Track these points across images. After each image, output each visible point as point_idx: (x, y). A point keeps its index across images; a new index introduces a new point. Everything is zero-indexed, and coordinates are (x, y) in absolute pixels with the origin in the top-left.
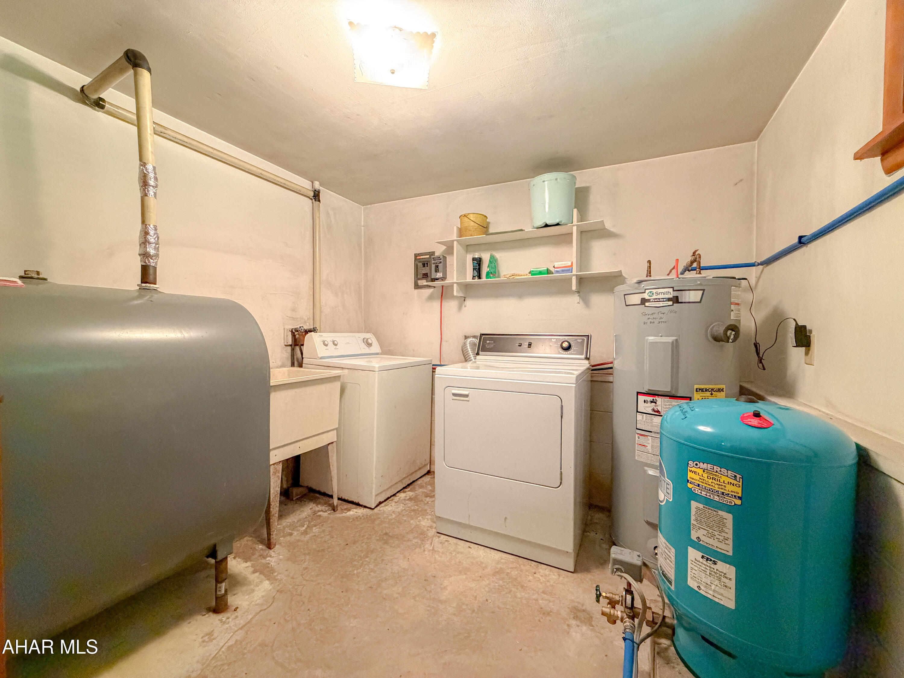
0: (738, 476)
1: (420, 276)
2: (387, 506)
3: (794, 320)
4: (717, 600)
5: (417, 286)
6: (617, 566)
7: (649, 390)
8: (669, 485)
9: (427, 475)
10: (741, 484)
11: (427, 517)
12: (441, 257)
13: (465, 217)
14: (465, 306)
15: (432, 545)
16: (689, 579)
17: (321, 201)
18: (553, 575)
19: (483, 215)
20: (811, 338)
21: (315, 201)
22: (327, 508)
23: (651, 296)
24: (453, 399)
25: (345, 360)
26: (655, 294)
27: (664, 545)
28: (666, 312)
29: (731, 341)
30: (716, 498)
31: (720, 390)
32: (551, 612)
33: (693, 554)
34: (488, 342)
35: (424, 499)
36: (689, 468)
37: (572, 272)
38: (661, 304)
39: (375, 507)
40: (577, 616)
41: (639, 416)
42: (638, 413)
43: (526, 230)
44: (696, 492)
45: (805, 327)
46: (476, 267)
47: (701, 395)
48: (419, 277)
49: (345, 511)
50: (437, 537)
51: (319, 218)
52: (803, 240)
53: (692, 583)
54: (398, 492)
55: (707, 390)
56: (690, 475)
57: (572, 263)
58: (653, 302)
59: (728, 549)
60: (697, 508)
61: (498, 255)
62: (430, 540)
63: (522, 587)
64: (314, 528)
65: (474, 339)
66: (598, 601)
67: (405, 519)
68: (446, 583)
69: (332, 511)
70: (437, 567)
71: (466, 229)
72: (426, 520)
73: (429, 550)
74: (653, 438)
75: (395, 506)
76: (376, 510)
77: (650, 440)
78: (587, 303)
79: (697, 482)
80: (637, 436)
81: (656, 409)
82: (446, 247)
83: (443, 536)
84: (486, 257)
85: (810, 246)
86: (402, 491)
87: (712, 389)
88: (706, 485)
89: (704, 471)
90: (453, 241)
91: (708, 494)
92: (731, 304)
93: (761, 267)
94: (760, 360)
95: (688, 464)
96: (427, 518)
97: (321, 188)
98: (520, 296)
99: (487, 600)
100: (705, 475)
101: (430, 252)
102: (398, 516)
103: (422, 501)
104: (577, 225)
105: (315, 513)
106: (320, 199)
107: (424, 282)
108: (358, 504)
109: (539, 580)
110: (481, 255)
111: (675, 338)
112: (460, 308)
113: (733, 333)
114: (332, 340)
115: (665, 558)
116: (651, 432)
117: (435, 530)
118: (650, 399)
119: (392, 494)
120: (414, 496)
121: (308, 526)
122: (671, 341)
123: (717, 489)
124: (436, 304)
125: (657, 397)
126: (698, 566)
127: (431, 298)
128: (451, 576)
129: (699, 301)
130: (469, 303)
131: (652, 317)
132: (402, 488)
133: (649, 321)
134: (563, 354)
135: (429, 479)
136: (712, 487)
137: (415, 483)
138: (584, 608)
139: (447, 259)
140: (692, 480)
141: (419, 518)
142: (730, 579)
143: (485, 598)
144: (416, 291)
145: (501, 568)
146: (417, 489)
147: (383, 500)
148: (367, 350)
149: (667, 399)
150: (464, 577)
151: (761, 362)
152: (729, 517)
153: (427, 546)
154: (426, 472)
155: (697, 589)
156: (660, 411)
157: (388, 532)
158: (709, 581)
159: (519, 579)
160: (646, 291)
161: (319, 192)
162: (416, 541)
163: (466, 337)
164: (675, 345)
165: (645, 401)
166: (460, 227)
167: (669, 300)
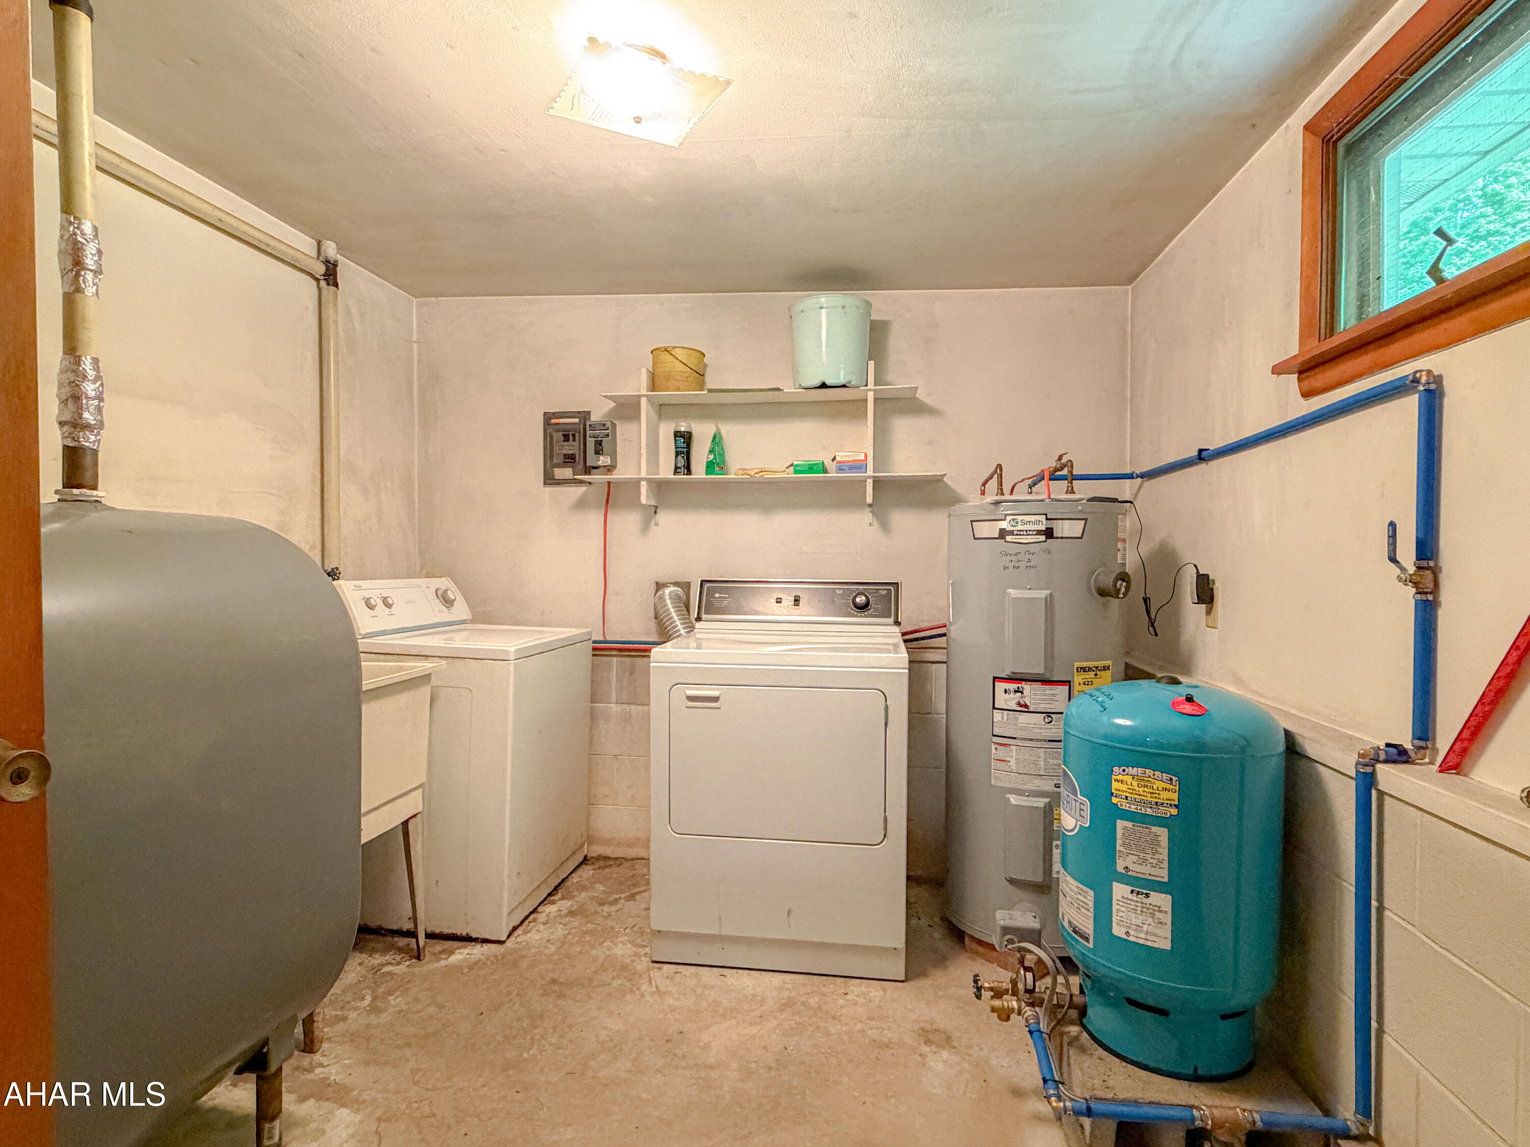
0: (1174, 779)
1: (558, 459)
2: (527, 933)
3: (1195, 566)
4: (1149, 944)
5: (549, 480)
6: (1007, 937)
7: (1014, 673)
8: (1083, 804)
9: (584, 866)
10: (1177, 788)
11: (619, 940)
12: (609, 424)
13: (667, 353)
14: (657, 524)
15: (654, 985)
16: (1114, 925)
17: (340, 286)
18: (875, 991)
19: (699, 352)
20: (1215, 592)
21: (328, 284)
22: (398, 958)
23: (1015, 526)
24: (687, 707)
25: (412, 639)
26: (1020, 523)
27: (1076, 890)
28: (1037, 552)
29: (1121, 596)
30: (1149, 811)
31: (1106, 668)
32: (890, 1042)
33: (1120, 890)
34: (717, 595)
35: (599, 909)
36: (1113, 777)
37: (866, 472)
38: (1030, 539)
39: (509, 937)
40: (929, 1041)
41: (997, 716)
42: (995, 711)
43: (785, 391)
44: (1124, 807)
45: (1207, 576)
46: (682, 450)
47: (1083, 677)
48: (555, 461)
49: (443, 956)
50: (655, 970)
51: (336, 322)
52: (1204, 454)
53: (1118, 931)
54: (539, 905)
55: (1090, 669)
56: (1115, 785)
57: (866, 456)
58: (1017, 535)
59: (1163, 874)
60: (1125, 828)
61: (727, 429)
62: (645, 977)
63: (834, 1018)
64: (391, 998)
65: (676, 588)
66: (979, 997)
67: (578, 949)
68: (705, 1037)
69: (414, 961)
70: (678, 1017)
71: (668, 376)
72: (621, 945)
73: (652, 994)
74: (1019, 747)
75: (546, 931)
76: (510, 944)
77: (1014, 753)
78: (885, 526)
79: (1125, 794)
80: (993, 746)
81: (1022, 702)
82: (614, 404)
83: (666, 966)
84: (703, 432)
85: (1211, 463)
86: (546, 902)
87: (1097, 668)
88: (1136, 796)
89: (1133, 778)
90: (639, 397)
91: (1139, 808)
92: (1118, 540)
93: (1139, 480)
94: (1152, 623)
95: (1112, 771)
96: (621, 942)
97: (339, 257)
98: (767, 509)
99: (786, 1048)
100: (1135, 783)
101: (579, 412)
102: (562, 946)
103: (596, 912)
104: (874, 390)
105: (375, 970)
106: (338, 281)
107: (566, 473)
108: (468, 939)
109: (856, 1003)
110: (690, 427)
111: (1049, 592)
112: (645, 528)
113: (1124, 584)
114: (380, 596)
115: (1077, 908)
116: (1015, 738)
117: (647, 959)
118: (1012, 686)
119: (531, 909)
120: (575, 907)
121: (374, 999)
122: (1044, 596)
123: (1150, 799)
124: (594, 519)
125: (1024, 683)
126: (1126, 905)
127: (581, 505)
128: (708, 1027)
129: (1080, 536)
130: (665, 518)
131: (1015, 558)
132: (546, 895)
133: (1011, 565)
134: (856, 616)
135: (591, 872)
136: (1143, 798)
137: (568, 883)
138: (934, 1027)
139: (618, 429)
140: (1117, 792)
141: (605, 944)
142: (1166, 912)
143: (781, 1047)
144: (548, 489)
145: (789, 998)
146: (574, 894)
147: (518, 922)
148: (445, 616)
149: (1037, 686)
150: (733, 1022)
151: (1153, 626)
152: (1163, 834)
153: (644, 988)
154: (581, 859)
155: (1125, 937)
156: (1029, 704)
157: (555, 977)
158: (1140, 922)
159: (825, 1007)
160: (1007, 517)
161: (335, 265)
162: (620, 982)
163: (659, 586)
164: (1049, 602)
165: (1006, 691)
166: (652, 370)
167: (1039, 533)
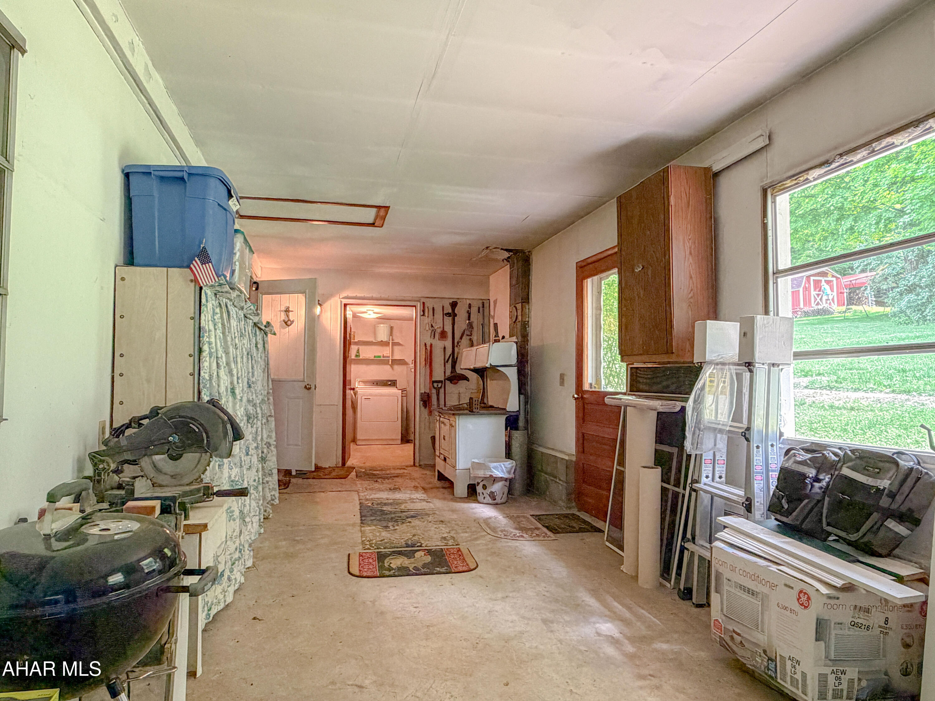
37: (389, 357)
43: (374, 341)
78: (393, 369)
104: (391, 342)
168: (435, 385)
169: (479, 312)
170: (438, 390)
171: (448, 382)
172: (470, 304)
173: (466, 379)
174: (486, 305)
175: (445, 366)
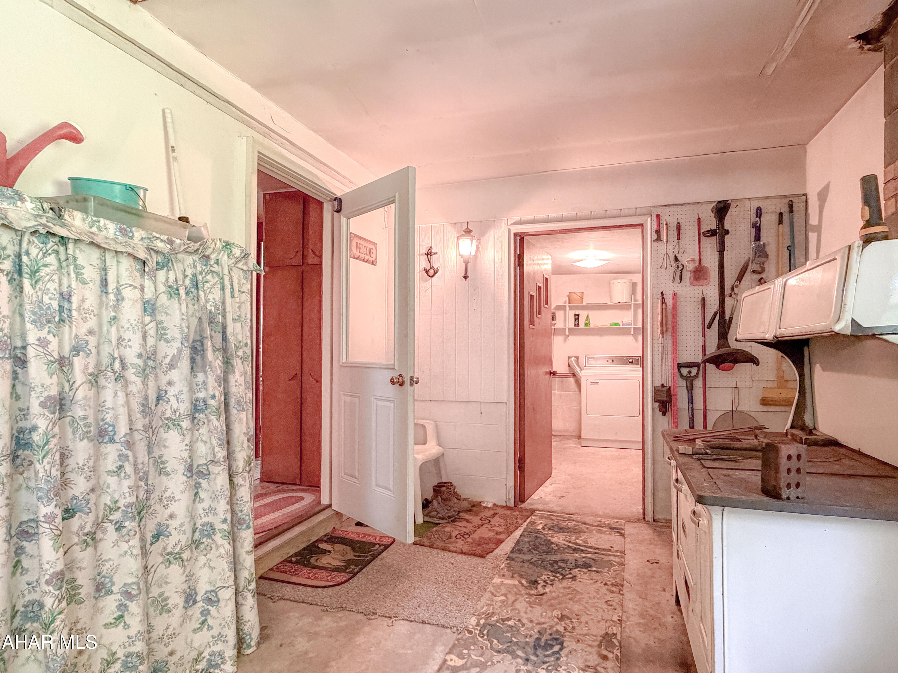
13: (573, 293)
14: (568, 340)
19: (583, 293)
24: (591, 385)
37: (631, 326)
43: (608, 304)
46: (577, 319)
50: (582, 448)
57: (631, 321)
61: (591, 313)
65: (574, 358)
71: (574, 299)
72: (572, 445)
78: (637, 340)
82: (556, 306)
83: (585, 447)
90: (566, 305)
98: (601, 336)
104: (634, 304)
110: (579, 313)
112: (565, 341)
117: (580, 446)
130: (571, 338)
134: (629, 365)
139: (557, 313)
163: (569, 358)
166: (569, 298)
168: (685, 371)
169: (781, 222)
170: (690, 381)
171: (711, 367)
172: (759, 209)
173: (754, 360)
174: (798, 206)
175: (704, 336)
